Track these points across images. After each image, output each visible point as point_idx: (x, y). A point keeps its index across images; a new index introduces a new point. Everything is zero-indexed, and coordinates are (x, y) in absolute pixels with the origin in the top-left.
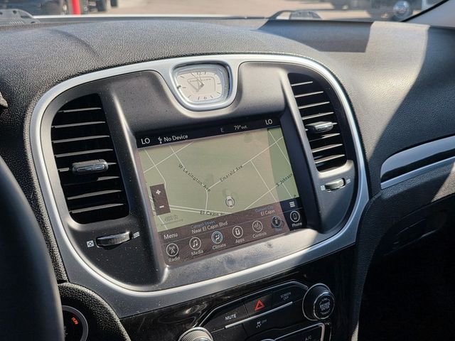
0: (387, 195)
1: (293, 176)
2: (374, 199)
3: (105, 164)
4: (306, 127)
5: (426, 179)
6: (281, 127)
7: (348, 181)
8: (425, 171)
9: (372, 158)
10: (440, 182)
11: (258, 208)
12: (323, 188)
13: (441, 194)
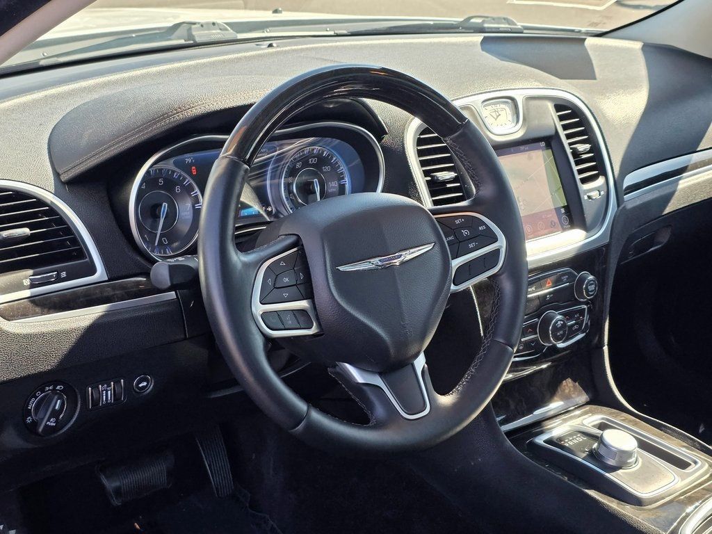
0: (629, 206)
1: (562, 189)
2: (620, 208)
3: (452, 175)
4: (571, 149)
5: (656, 194)
6: (552, 149)
7: (602, 193)
8: (656, 188)
9: (619, 177)
10: (667, 199)
11: (541, 212)
12: (586, 197)
13: (668, 210)
